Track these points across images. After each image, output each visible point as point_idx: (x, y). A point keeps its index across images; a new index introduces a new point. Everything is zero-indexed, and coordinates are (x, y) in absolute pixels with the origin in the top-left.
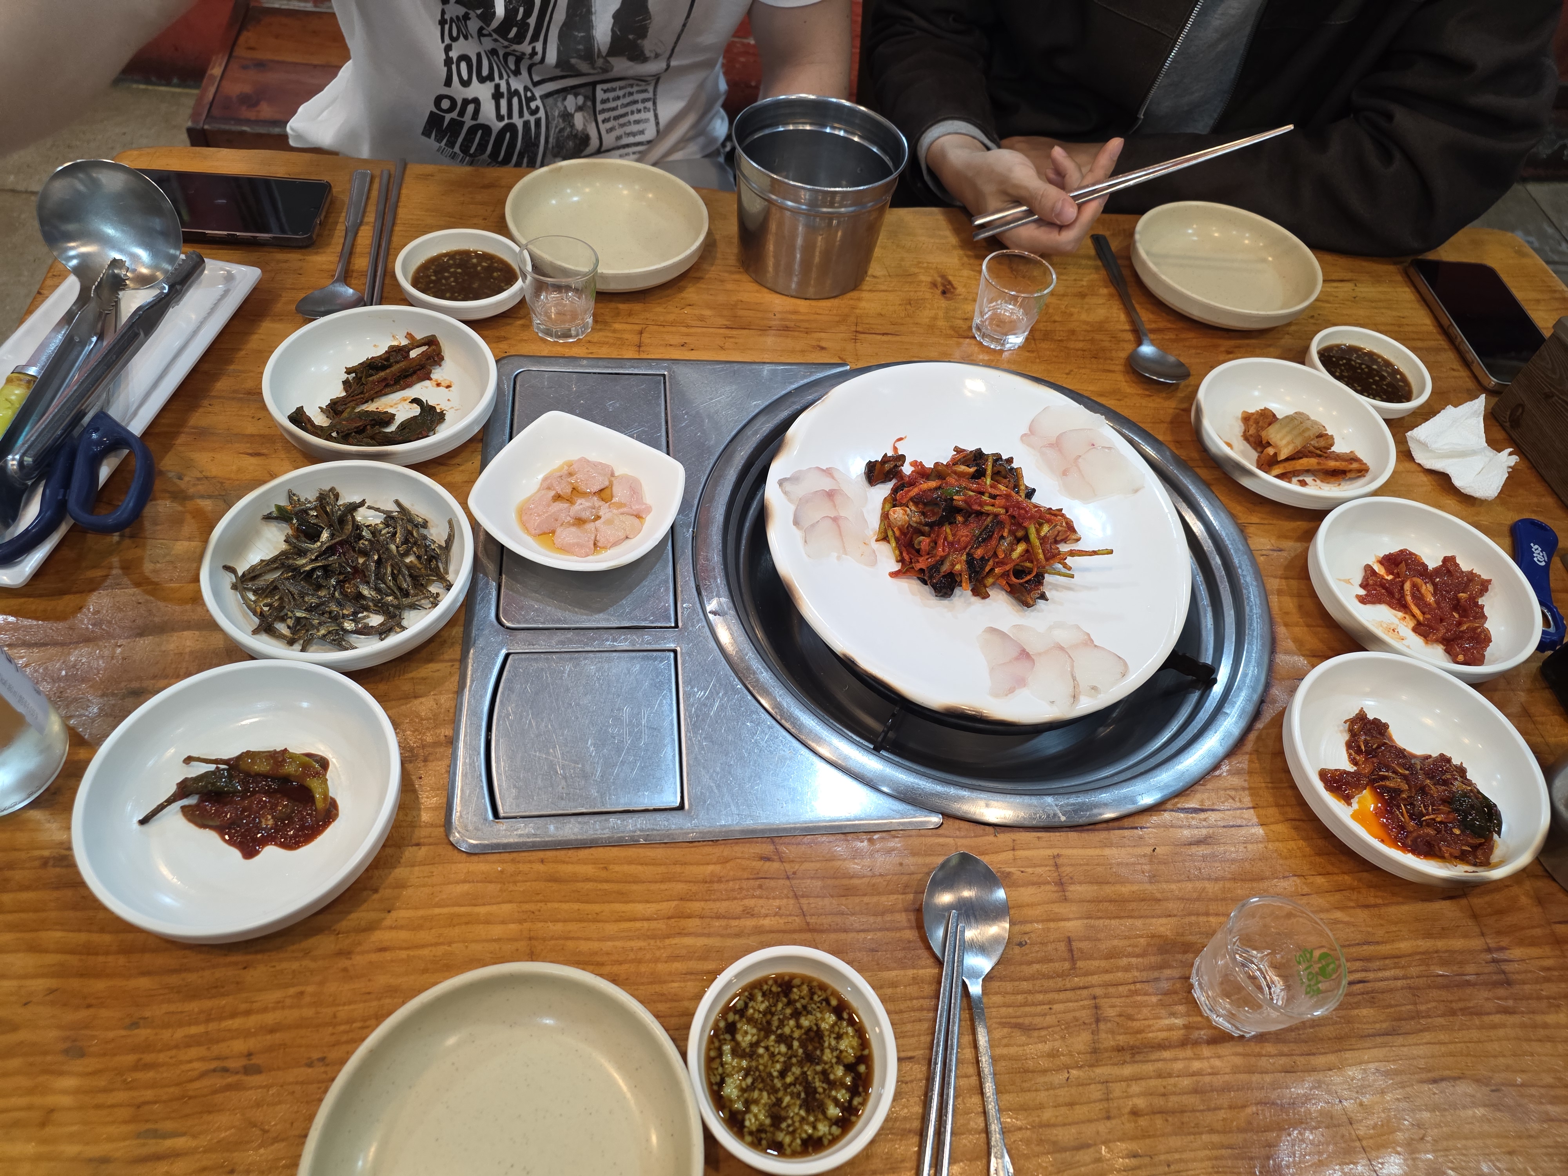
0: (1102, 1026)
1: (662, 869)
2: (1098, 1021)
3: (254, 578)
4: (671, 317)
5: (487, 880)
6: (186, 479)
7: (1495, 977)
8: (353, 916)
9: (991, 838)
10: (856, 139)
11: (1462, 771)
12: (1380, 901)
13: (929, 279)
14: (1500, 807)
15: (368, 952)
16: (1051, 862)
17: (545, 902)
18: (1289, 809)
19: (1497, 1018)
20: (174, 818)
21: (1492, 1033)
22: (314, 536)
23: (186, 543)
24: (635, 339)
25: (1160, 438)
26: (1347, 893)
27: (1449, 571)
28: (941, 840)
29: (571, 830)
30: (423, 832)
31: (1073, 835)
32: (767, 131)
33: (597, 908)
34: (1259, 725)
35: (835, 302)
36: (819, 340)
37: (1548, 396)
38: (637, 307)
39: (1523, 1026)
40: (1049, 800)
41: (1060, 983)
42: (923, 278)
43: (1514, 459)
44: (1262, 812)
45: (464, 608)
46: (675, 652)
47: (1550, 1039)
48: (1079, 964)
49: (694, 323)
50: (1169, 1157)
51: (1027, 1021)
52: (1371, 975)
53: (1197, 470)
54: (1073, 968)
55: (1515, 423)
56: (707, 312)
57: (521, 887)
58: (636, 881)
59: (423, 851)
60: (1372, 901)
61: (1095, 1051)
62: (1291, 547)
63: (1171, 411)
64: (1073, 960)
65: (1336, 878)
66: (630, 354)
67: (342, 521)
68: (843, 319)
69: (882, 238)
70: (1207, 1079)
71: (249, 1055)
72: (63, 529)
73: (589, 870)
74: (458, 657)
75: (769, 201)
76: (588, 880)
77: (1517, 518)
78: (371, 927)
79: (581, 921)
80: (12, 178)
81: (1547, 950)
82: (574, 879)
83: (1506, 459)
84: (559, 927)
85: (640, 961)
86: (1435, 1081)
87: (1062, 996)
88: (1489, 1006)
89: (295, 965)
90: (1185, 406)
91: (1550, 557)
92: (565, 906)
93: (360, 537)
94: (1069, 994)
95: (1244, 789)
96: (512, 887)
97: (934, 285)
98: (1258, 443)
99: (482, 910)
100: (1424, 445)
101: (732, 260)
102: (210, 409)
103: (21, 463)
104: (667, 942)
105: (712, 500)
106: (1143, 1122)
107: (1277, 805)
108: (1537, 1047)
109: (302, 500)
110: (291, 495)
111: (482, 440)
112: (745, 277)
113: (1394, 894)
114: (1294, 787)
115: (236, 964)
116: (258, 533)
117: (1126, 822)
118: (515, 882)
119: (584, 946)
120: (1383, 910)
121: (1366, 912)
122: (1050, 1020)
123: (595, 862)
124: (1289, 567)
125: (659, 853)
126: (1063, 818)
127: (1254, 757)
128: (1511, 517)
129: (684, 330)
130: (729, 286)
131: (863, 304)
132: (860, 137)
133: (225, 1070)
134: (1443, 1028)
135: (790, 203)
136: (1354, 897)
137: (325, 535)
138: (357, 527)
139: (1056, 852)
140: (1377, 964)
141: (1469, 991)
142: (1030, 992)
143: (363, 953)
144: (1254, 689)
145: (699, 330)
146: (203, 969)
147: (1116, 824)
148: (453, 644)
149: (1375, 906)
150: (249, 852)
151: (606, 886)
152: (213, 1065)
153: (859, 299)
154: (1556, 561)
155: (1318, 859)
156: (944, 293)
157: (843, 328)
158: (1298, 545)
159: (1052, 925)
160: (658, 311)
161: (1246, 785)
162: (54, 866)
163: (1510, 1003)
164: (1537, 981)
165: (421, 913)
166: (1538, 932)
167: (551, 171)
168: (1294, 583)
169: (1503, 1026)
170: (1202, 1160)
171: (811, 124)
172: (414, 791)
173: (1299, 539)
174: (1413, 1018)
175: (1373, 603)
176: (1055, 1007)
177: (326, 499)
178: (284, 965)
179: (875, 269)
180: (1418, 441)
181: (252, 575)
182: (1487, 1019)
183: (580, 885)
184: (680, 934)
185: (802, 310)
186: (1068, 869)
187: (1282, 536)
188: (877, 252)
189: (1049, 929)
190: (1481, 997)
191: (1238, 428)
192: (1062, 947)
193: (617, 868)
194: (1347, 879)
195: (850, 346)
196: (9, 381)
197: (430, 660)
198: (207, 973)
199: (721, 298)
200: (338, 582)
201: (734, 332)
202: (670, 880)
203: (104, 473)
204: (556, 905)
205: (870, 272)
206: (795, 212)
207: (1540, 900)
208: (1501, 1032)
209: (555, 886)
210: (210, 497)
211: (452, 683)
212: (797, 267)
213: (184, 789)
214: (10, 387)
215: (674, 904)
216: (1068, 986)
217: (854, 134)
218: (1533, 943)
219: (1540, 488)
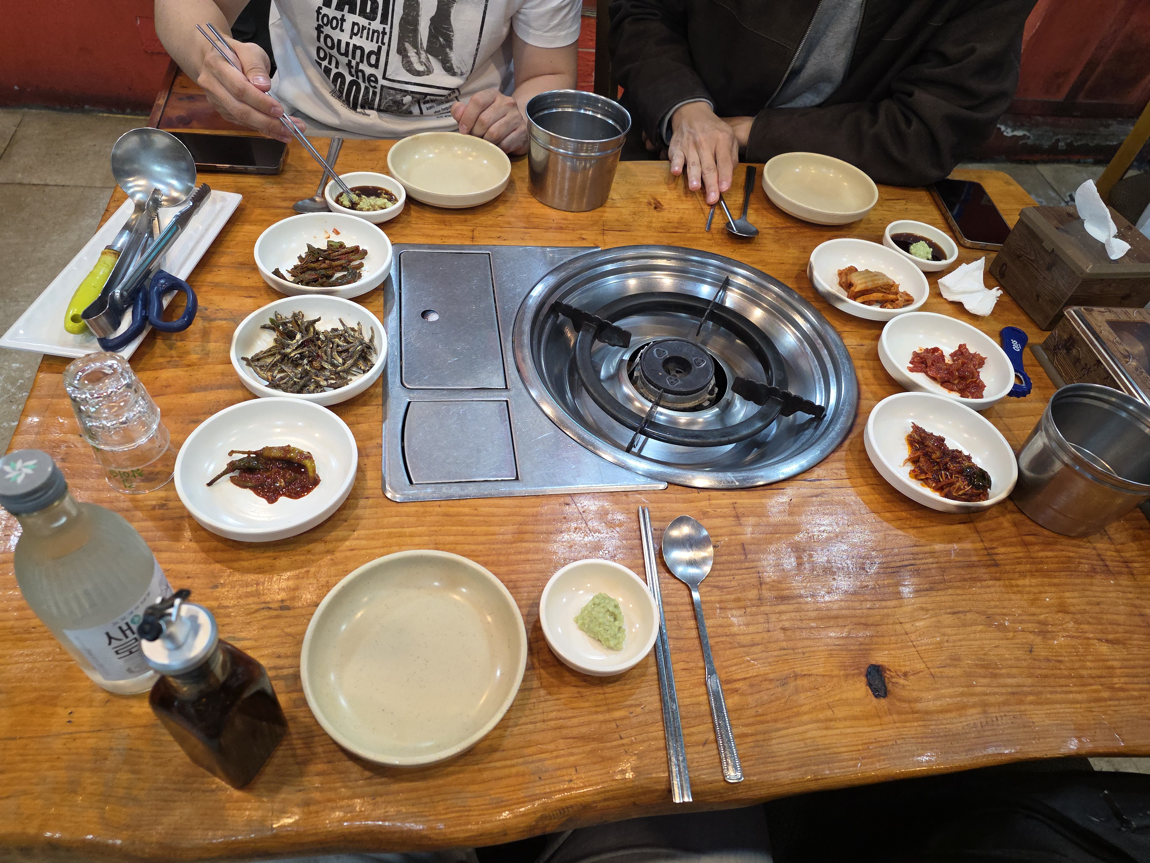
0: (764, 587)
1: (508, 510)
2: (761, 584)
3: (258, 360)
4: (490, 223)
5: (408, 515)
6: (210, 310)
7: (989, 562)
8: (332, 534)
9: (697, 494)
10: (599, 116)
11: (969, 458)
12: (922, 525)
13: (646, 201)
14: (989, 474)
15: (344, 551)
16: (732, 506)
17: (443, 526)
18: (869, 479)
19: (990, 583)
20: (225, 483)
21: (988, 590)
22: (292, 337)
23: (214, 344)
24: (470, 234)
25: (790, 286)
26: (903, 521)
27: (962, 353)
28: (667, 495)
29: (455, 490)
30: (368, 492)
31: (744, 493)
32: (546, 112)
33: (473, 529)
34: (851, 436)
35: (589, 214)
36: (581, 234)
37: (1019, 257)
38: (469, 217)
39: (1005, 586)
40: (729, 474)
41: (738, 565)
42: (642, 200)
43: (1000, 292)
44: (853, 480)
45: (381, 379)
46: (507, 401)
47: (1019, 592)
48: (749, 556)
49: (505, 225)
50: (804, 650)
51: (721, 584)
52: (918, 562)
53: (813, 303)
54: (746, 558)
55: (1002, 275)
56: (512, 220)
57: (429, 519)
58: (494, 515)
59: (371, 501)
60: (918, 525)
61: (759, 599)
62: (868, 343)
63: (796, 272)
64: (745, 554)
65: (897, 513)
66: (468, 242)
67: (307, 329)
68: (595, 223)
69: (616, 178)
70: (825, 612)
71: (282, 601)
72: (144, 334)
73: (466, 510)
74: (381, 402)
75: (548, 150)
76: (466, 515)
77: (1004, 327)
78: (344, 539)
79: (464, 535)
80: (20, 175)
81: (1019, 549)
82: (459, 514)
83: (996, 293)
84: (452, 538)
85: (499, 554)
86: (954, 613)
87: (740, 572)
88: (986, 576)
89: (303, 558)
90: (803, 269)
91: (1023, 347)
92: (454, 528)
93: (318, 339)
94: (744, 571)
95: (842, 469)
96: (423, 519)
97: (650, 204)
98: (847, 286)
99: (407, 530)
100: (947, 288)
101: (525, 191)
102: (219, 272)
103: (121, 295)
104: (514, 545)
105: (522, 321)
106: (789, 633)
107: (862, 477)
108: (1013, 597)
109: (283, 317)
110: (276, 314)
111: (383, 289)
112: (534, 200)
113: (931, 521)
114: (873, 468)
115: (269, 557)
116: (258, 336)
117: (774, 486)
118: (425, 517)
119: (467, 547)
120: (924, 530)
121: (915, 530)
122: (734, 583)
123: (470, 506)
124: (867, 354)
125: (507, 502)
126: (737, 484)
127: (849, 452)
128: (1001, 327)
129: (499, 229)
130: (524, 205)
131: (606, 215)
132: (601, 114)
133: (270, 608)
134: (958, 587)
135: (561, 151)
136: (908, 523)
137: (298, 336)
138: (317, 333)
139: (734, 501)
140: (921, 556)
141: (974, 569)
142: (722, 570)
143: (341, 551)
144: (848, 418)
145: (508, 229)
146: (251, 560)
147: (768, 487)
148: (377, 397)
149: (920, 527)
150: (272, 500)
151: (477, 518)
152: (263, 606)
153: (604, 212)
154: (1027, 350)
155: (887, 504)
156: (655, 208)
157: (595, 228)
158: (873, 342)
159: (733, 537)
160: (483, 219)
161: (844, 466)
162: (159, 509)
163: (998, 575)
164: (1013, 564)
165: (372, 532)
166: (1014, 540)
167: (413, 139)
168: (871, 363)
169: (994, 586)
170: (823, 651)
171: (572, 108)
172: (363, 471)
173: (872, 340)
174: (941, 583)
175: (917, 371)
176: (736, 577)
177: (296, 317)
178: (296, 558)
179: (613, 194)
180: (944, 286)
181: (257, 359)
182: (984, 583)
183: (462, 518)
184: (521, 541)
185: (570, 218)
186: (741, 510)
187: (863, 338)
188: (614, 186)
189: (731, 539)
190: (982, 571)
191: (837, 280)
192: (739, 548)
193: (482, 509)
194: (904, 514)
195: (600, 238)
196: (103, 253)
197: (365, 404)
198: (254, 562)
199: (520, 212)
200: (309, 362)
201: (530, 230)
202: (513, 515)
203: (165, 303)
204: (449, 528)
205: (610, 197)
206: (565, 156)
207: (1015, 524)
208: (992, 590)
209: (448, 518)
210: (225, 319)
211: (379, 417)
212: (566, 192)
213: (232, 467)
214: (104, 256)
215: (516, 527)
216: (743, 567)
217: (597, 113)
218: (1011, 545)
219: (1017, 311)
